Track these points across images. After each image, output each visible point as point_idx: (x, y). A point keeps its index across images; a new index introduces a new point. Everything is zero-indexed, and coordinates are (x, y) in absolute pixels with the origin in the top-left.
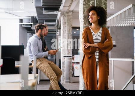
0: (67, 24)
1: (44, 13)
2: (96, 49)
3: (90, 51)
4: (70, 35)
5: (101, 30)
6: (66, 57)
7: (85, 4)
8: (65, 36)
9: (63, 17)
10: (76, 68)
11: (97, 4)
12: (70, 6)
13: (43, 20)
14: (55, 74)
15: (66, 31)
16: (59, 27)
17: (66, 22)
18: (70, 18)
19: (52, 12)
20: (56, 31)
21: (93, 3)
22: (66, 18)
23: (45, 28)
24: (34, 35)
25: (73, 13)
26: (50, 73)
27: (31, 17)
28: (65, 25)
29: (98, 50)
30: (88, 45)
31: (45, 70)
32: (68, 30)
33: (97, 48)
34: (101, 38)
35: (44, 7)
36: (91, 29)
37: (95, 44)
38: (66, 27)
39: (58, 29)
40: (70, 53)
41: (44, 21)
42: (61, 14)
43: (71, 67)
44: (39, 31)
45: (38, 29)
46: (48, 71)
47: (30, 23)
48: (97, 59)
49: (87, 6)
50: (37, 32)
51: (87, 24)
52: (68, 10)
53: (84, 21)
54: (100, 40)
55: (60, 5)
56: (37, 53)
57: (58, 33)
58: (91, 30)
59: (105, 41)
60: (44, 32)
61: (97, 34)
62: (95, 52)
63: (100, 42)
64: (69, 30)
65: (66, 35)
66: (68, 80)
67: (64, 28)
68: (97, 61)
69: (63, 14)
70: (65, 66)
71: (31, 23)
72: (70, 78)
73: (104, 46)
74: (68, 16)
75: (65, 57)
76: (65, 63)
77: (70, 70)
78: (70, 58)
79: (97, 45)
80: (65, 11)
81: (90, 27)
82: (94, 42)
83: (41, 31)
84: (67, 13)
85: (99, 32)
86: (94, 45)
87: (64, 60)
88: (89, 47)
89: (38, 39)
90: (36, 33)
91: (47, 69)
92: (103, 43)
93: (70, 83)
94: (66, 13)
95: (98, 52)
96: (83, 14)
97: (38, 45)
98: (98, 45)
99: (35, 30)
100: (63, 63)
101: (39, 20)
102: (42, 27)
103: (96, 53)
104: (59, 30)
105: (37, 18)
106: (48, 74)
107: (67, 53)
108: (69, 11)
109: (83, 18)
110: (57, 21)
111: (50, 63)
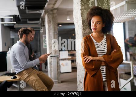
0: (52, 22)
1: (27, 12)
2: (101, 64)
3: (94, 67)
4: (56, 34)
5: (105, 38)
6: (53, 57)
7: (83, 5)
8: (51, 35)
9: (48, 15)
10: (62, 64)
11: (98, 3)
12: (54, 4)
13: (26, 19)
14: (46, 87)
15: (51, 29)
16: (43, 24)
17: (51, 20)
18: (55, 16)
19: (36, 12)
20: (39, 29)
21: (93, 3)
22: (51, 16)
23: (32, 33)
24: (18, 41)
25: (57, 10)
26: (40, 88)
27: (13, 16)
28: (50, 23)
29: (104, 64)
30: (91, 58)
31: (34, 84)
32: (53, 29)
33: (103, 62)
34: (106, 49)
35: (27, 6)
36: (92, 37)
37: (100, 57)
38: (51, 26)
39: (42, 26)
40: (57, 53)
41: (28, 20)
42: (45, 12)
43: (58, 67)
44: (24, 36)
45: (23, 34)
46: (38, 85)
47: (12, 22)
48: (104, 78)
49: (86, 6)
50: (21, 37)
51: (86, 30)
52: (53, 7)
53: (83, 26)
54: (106, 51)
55: (46, 4)
56: (25, 63)
57: (42, 31)
58: (93, 39)
59: (112, 51)
60: (30, 37)
61: (100, 43)
62: (101, 68)
63: (106, 53)
64: (55, 29)
65: (52, 33)
66: (56, 81)
67: (49, 27)
68: (104, 80)
69: (48, 12)
70: (52, 66)
71: (14, 22)
72: (58, 78)
73: (112, 59)
74: (53, 14)
75: (51, 57)
76: (52, 63)
77: (58, 70)
78: (57, 58)
79: (102, 58)
80: (49, 9)
81: (90, 35)
82: (98, 54)
83: (26, 36)
84: (52, 10)
85: (103, 40)
86: (98, 58)
87: (51, 61)
88: (92, 61)
89: (23, 46)
90: (20, 39)
91: (36, 83)
92: (110, 54)
93: (58, 83)
94: (50, 11)
95: (104, 67)
96: (81, 18)
97: (24, 53)
98: (104, 58)
99: (19, 36)
100: (51, 63)
101: (22, 18)
102: (27, 32)
103: (102, 70)
104: (42, 28)
105: (20, 17)
106: (38, 88)
107: (54, 53)
108: (53, 9)
109: (81, 22)
110: (40, 19)
111: (39, 74)
